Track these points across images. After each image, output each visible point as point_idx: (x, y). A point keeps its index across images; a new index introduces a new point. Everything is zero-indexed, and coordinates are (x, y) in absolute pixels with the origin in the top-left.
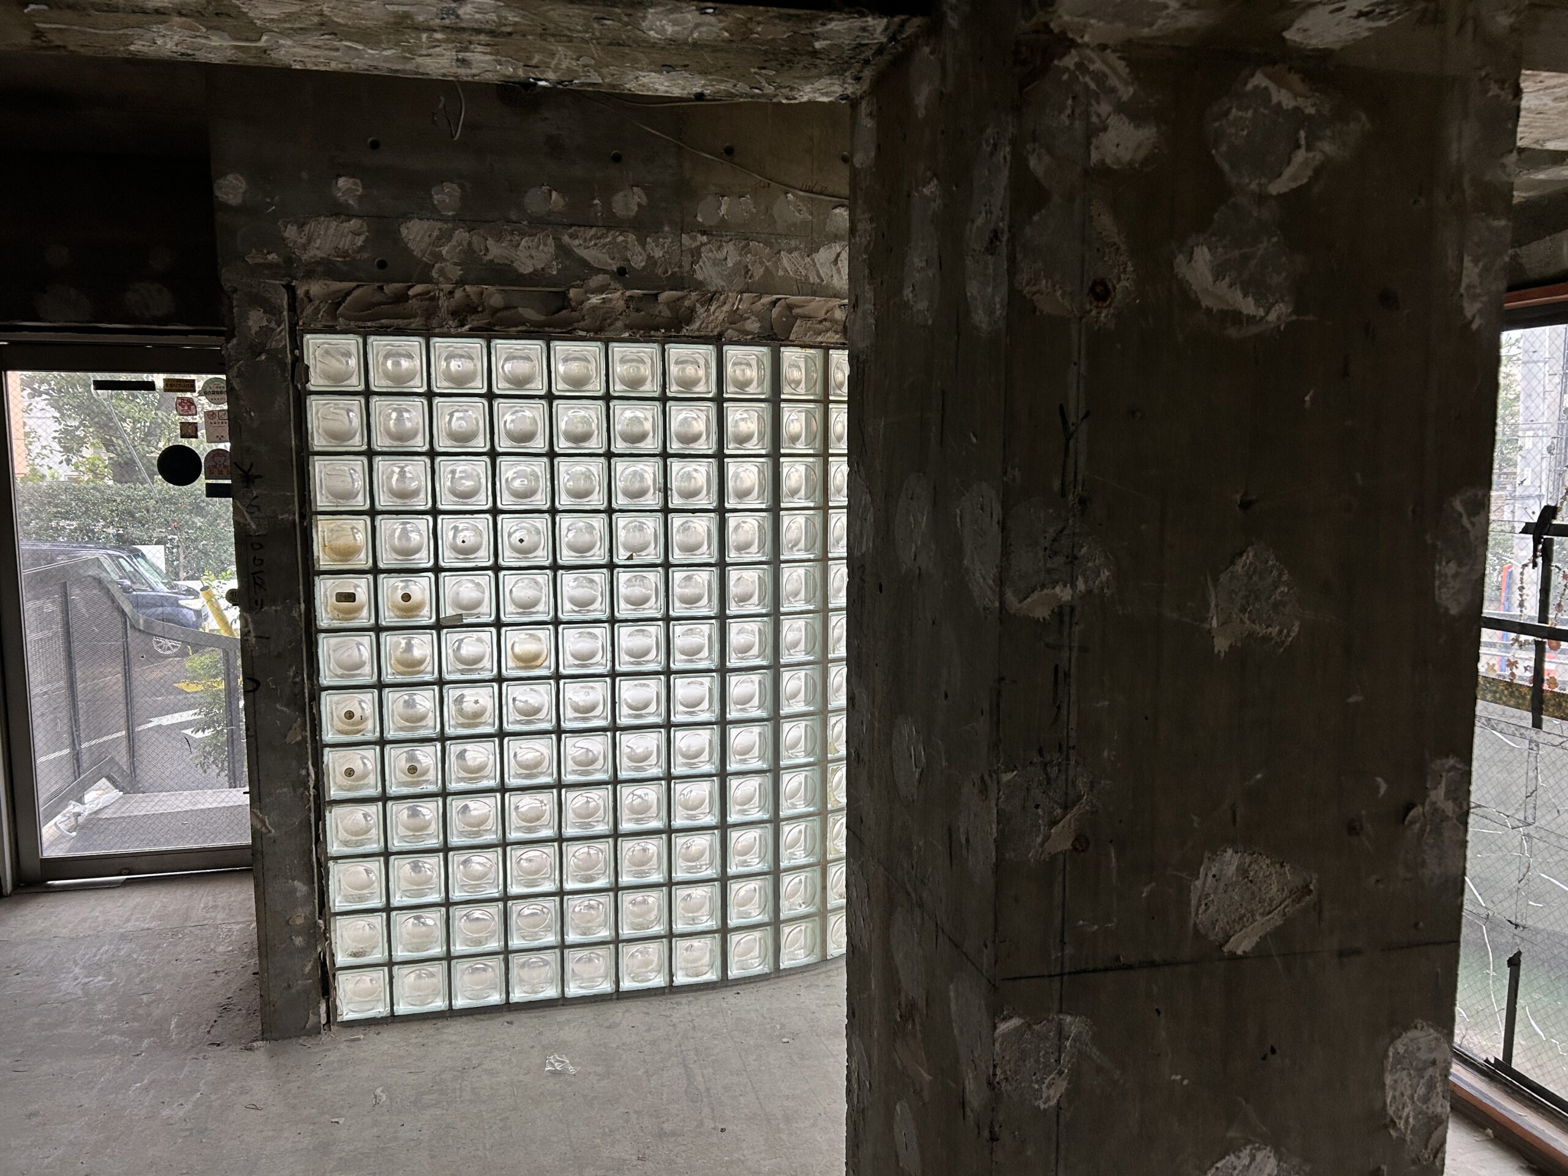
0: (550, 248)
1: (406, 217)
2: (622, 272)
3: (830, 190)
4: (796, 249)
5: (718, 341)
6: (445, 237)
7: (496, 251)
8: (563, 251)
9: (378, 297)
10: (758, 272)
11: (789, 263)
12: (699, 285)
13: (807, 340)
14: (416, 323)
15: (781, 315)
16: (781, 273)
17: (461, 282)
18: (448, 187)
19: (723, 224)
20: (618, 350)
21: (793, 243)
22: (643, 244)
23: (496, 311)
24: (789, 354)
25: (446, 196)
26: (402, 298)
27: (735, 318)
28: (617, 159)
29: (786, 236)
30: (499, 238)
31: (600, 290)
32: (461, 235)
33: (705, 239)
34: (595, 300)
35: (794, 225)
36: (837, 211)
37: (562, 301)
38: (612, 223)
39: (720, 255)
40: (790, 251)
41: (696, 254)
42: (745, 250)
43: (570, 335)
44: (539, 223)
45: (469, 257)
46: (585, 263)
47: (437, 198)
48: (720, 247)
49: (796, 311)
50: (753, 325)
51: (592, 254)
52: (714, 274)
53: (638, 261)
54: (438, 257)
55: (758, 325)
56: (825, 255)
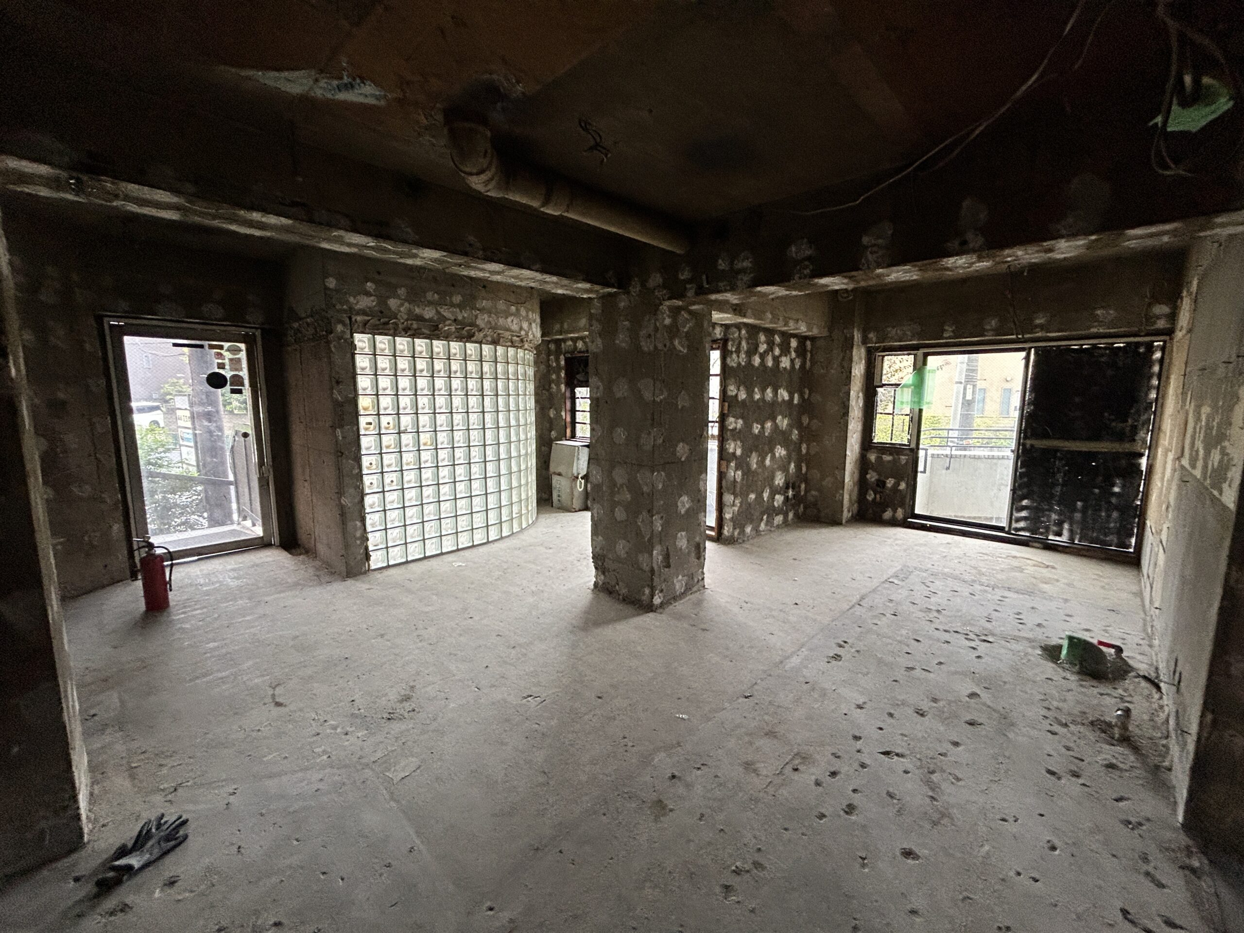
0: (434, 311)
1: (388, 297)
2: (455, 320)
4: (503, 317)
5: (481, 343)
6: (402, 305)
7: (417, 311)
8: (438, 313)
9: (378, 322)
10: (493, 323)
11: (501, 321)
12: (477, 326)
13: (503, 344)
14: (391, 332)
15: (496, 336)
16: (499, 324)
17: (407, 320)
18: (403, 289)
19: (484, 308)
20: (452, 343)
21: (502, 315)
22: (461, 311)
23: (415, 330)
24: (498, 348)
25: (402, 291)
26: (387, 323)
27: (485, 336)
28: (453, 286)
29: (500, 313)
30: (418, 306)
31: (450, 325)
32: (406, 305)
33: (479, 312)
34: (446, 328)
35: (502, 310)
36: (512, 307)
37: (436, 328)
38: (453, 305)
39: (483, 317)
40: (501, 318)
41: (476, 317)
42: (490, 317)
43: (438, 338)
44: (430, 303)
45: (410, 312)
46: (444, 316)
47: (399, 292)
48: (483, 315)
49: (501, 335)
50: (489, 339)
51: (446, 314)
52: (482, 323)
53: (460, 318)
54: (400, 311)
56: (509, 320)
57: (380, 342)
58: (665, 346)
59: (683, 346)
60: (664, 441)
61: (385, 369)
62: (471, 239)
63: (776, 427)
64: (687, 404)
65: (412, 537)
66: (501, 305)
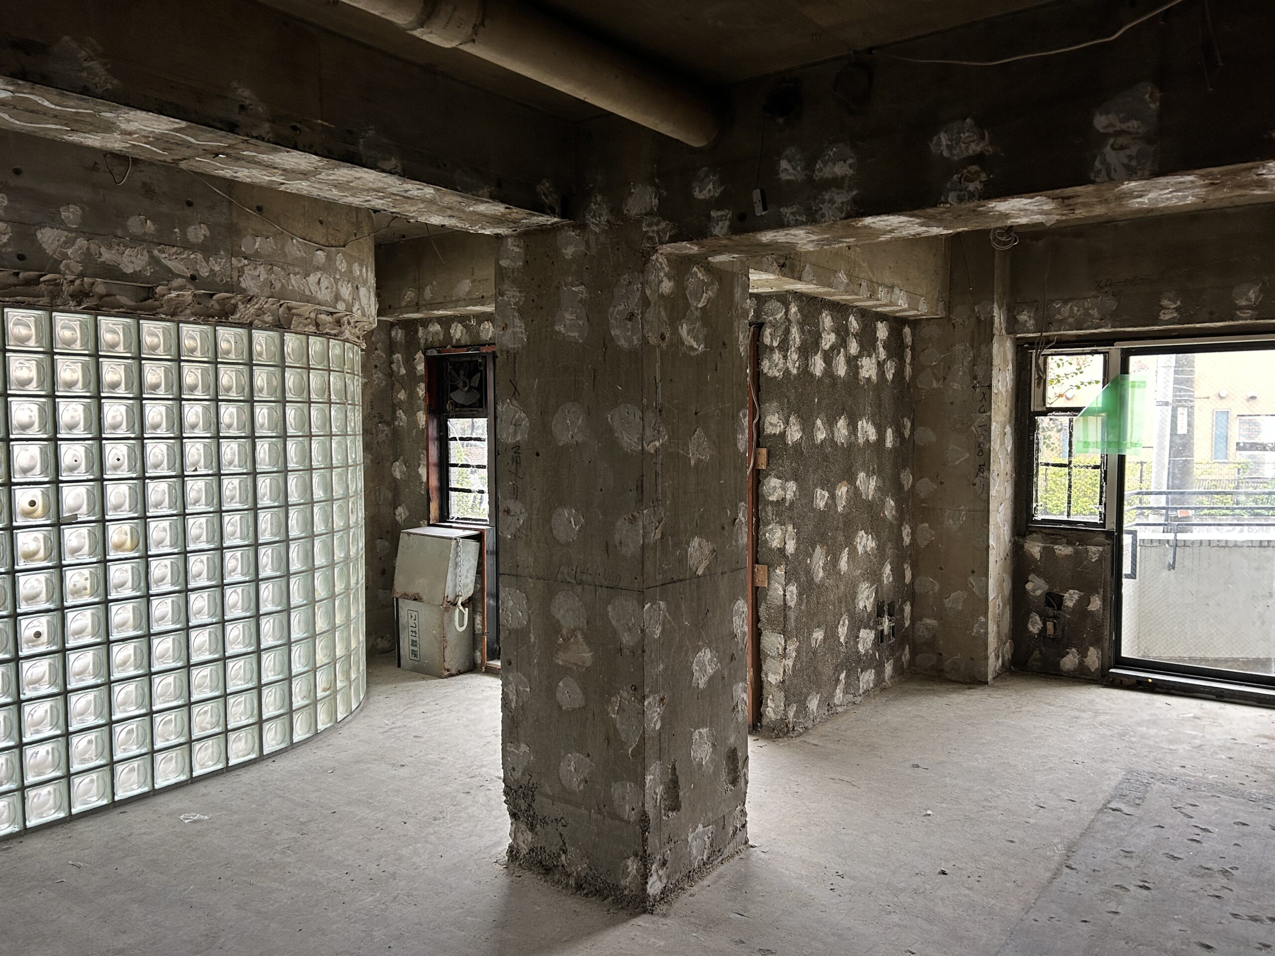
0: (146, 257)
1: (41, 226)
2: (193, 278)
3: (314, 240)
4: (298, 273)
5: (249, 326)
6: (70, 242)
7: (107, 256)
8: (154, 261)
9: (12, 280)
10: (278, 285)
11: (295, 282)
12: (243, 291)
13: (299, 329)
14: (44, 301)
15: (284, 313)
16: (290, 287)
17: (81, 275)
18: (72, 208)
19: (257, 254)
20: (185, 328)
21: (297, 270)
22: (207, 261)
23: (101, 297)
24: (288, 337)
25: (71, 214)
26: (36, 281)
27: (260, 312)
28: (190, 204)
29: (292, 265)
30: (110, 247)
31: (181, 288)
32: (81, 242)
33: (246, 262)
34: (174, 294)
35: (297, 258)
36: (318, 252)
37: (150, 293)
38: (187, 246)
39: (257, 273)
40: (295, 274)
41: (241, 271)
42: (270, 271)
43: (153, 315)
44: (137, 240)
45: (88, 257)
46: (169, 270)
47: (64, 214)
48: (255, 268)
49: (294, 311)
50: (268, 318)
51: (174, 265)
52: (252, 285)
53: (204, 272)
54: (65, 256)
55: (271, 318)
56: (313, 279)
57: (18, 323)
58: (663, 337)
59: (696, 338)
60: (663, 535)
61: (29, 381)
62: (245, 93)
63: (855, 493)
64: (707, 457)
65: (83, 761)
66: (295, 248)
